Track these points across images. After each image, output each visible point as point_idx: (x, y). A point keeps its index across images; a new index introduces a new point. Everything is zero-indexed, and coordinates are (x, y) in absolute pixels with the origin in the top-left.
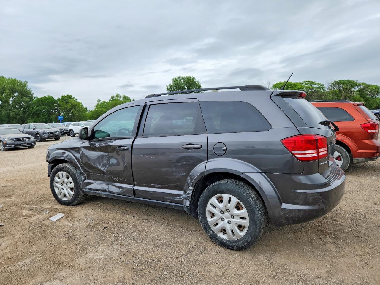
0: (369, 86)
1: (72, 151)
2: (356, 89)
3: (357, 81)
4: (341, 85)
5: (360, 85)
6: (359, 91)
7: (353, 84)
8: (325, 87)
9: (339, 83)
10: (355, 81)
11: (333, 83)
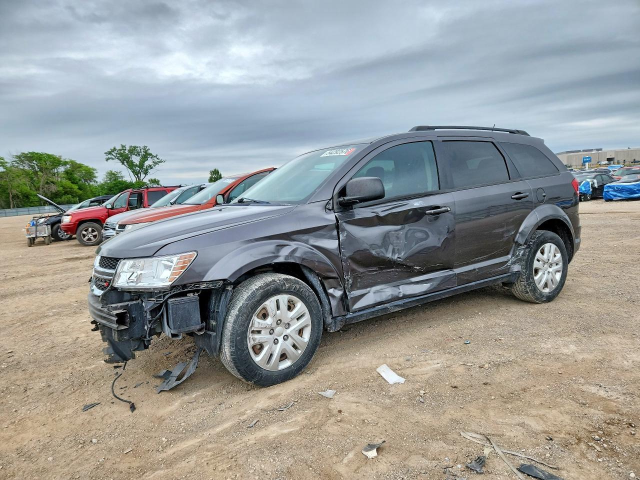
0: (80, 166)
1: (305, 237)
2: (61, 169)
3: (60, 156)
4: (34, 162)
5: (65, 163)
6: (67, 172)
7: (56, 162)
8: (6, 163)
9: (31, 157)
10: (58, 157)
11: (19, 157)
